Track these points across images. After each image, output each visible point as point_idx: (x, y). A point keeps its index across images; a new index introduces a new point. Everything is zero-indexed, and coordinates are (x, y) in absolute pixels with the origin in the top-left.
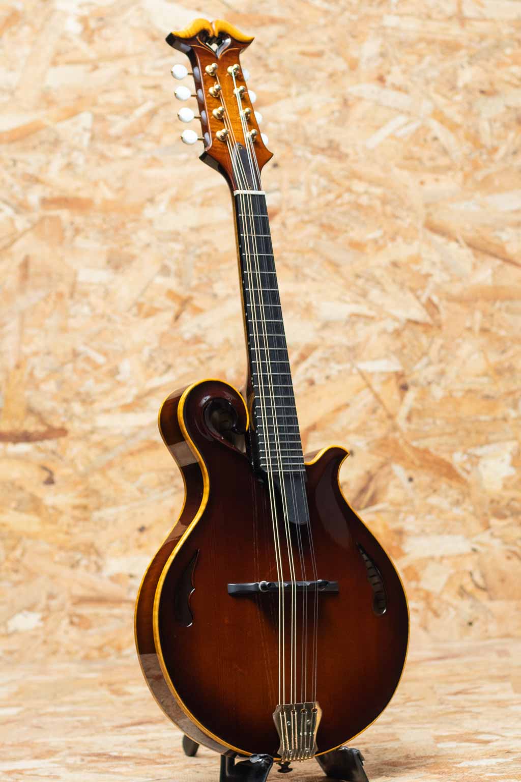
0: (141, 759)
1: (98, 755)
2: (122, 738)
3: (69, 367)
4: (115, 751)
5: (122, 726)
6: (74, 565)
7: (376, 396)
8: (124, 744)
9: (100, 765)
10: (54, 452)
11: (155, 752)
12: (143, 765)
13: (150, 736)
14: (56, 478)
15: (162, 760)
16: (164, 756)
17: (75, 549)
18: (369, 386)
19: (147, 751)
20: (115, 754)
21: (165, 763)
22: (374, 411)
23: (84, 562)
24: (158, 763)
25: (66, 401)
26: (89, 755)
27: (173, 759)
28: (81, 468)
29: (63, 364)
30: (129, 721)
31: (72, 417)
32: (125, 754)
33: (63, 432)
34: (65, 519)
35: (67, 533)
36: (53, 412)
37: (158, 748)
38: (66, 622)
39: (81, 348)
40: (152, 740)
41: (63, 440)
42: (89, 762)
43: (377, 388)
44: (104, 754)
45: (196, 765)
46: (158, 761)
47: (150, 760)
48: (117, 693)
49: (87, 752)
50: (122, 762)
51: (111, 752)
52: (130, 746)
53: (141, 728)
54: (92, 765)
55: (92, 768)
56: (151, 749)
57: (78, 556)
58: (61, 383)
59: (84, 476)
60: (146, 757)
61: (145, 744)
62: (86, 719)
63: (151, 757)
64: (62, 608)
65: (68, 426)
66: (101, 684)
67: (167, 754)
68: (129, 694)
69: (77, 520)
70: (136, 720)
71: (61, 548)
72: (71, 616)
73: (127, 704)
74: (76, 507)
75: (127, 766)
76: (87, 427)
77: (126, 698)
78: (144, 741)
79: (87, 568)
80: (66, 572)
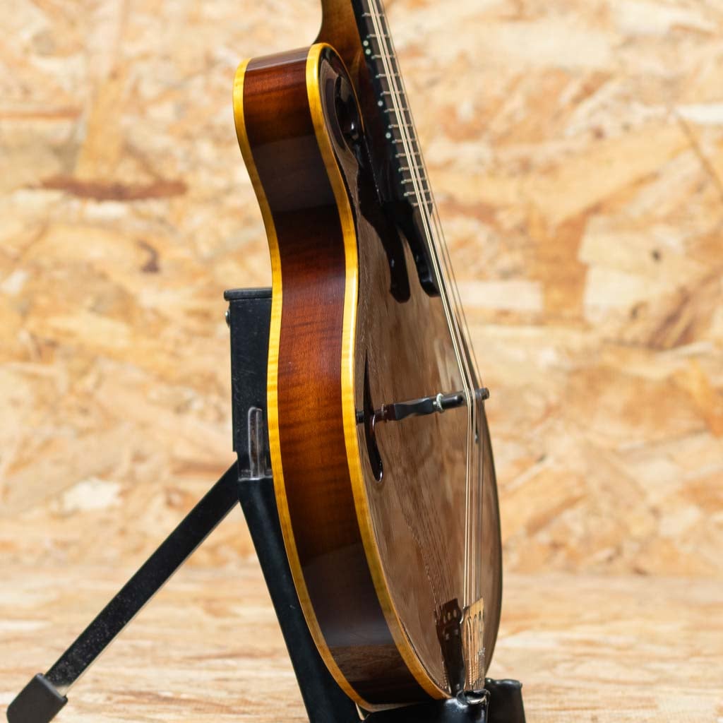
0: (208, 703)
1: (140, 694)
2: (193, 674)
3: (198, 82)
4: (169, 691)
5: (200, 658)
6: (181, 409)
7: (706, 164)
8: (189, 683)
9: (134, 708)
10: (162, 221)
11: (236, 696)
12: (208, 713)
13: (238, 674)
14: (164, 262)
15: (242, 708)
16: (247, 703)
17: (185, 381)
18: (694, 146)
19: (223, 695)
20: (169, 694)
21: (244, 713)
22: (699, 188)
23: (198, 405)
24: (234, 713)
25: (188, 137)
26: (123, 693)
27: (261, 708)
28: (205, 250)
29: (189, 76)
30: (215, 651)
31: (196, 165)
32: (184, 696)
33: (179, 188)
34: (171, 332)
35: (174, 355)
36: (166, 154)
37: (243, 692)
38: (159, 501)
39: (221, 52)
40: (240, 680)
41: (178, 202)
42: (118, 702)
43: (708, 150)
44: (149, 694)
45: (295, 718)
46: (235, 708)
47: (222, 706)
48: (216, 613)
49: (122, 689)
50: (173, 707)
51: (163, 691)
52: (199, 686)
53: (230, 662)
54: (121, 706)
55: (119, 711)
56: (231, 692)
57: (188, 394)
58: (184, 108)
59: (210, 263)
60: (217, 702)
61: (225, 684)
62: (146, 644)
63: (226, 703)
64: (155, 478)
65: (190, 179)
66: (196, 600)
67: (254, 700)
68: (235, 616)
69: (191, 334)
70: (228, 651)
71: (162, 378)
72: (168, 491)
73: (225, 629)
74: (192, 313)
75: (179, 712)
76: (220, 182)
77: (227, 621)
78: (226, 680)
79: (202, 415)
80: (166, 419)
